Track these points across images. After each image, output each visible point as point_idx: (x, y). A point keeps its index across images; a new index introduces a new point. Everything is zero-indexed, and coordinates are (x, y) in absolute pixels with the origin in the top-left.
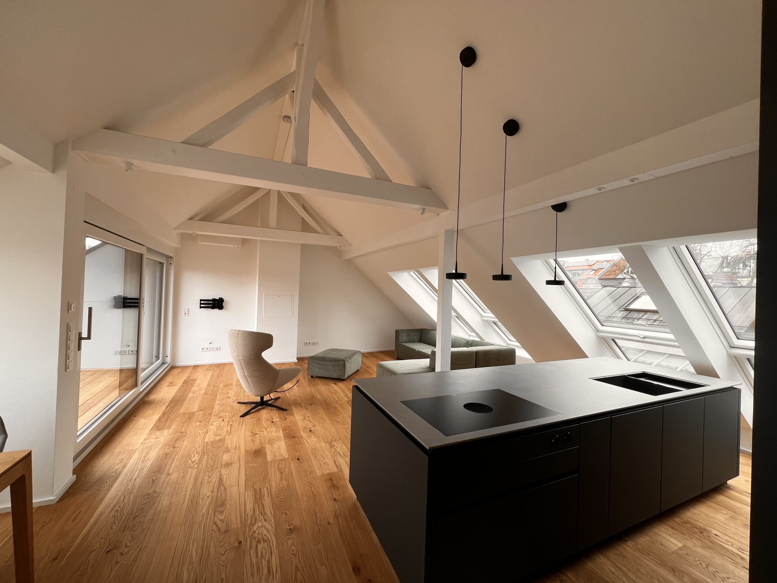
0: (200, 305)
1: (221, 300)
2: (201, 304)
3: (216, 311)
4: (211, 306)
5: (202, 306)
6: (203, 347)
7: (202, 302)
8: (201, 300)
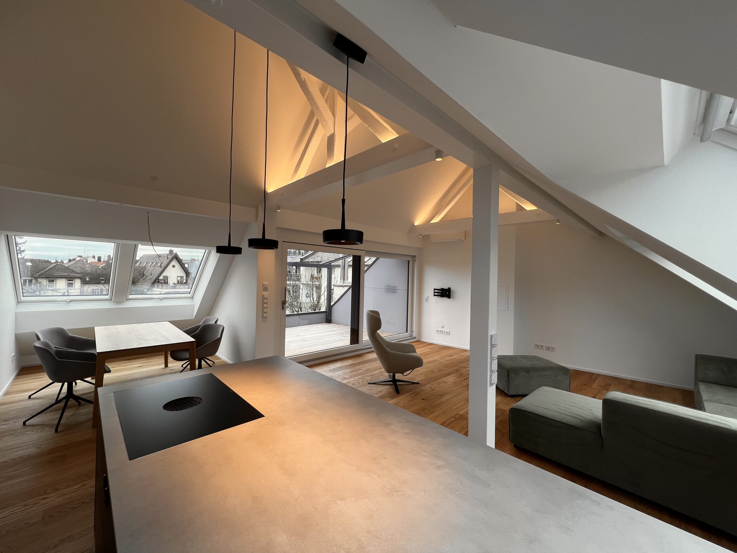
0: (434, 294)
1: (449, 290)
2: (435, 292)
3: (445, 299)
4: (440, 294)
5: (435, 294)
6: (438, 329)
7: (435, 291)
8: (435, 289)
